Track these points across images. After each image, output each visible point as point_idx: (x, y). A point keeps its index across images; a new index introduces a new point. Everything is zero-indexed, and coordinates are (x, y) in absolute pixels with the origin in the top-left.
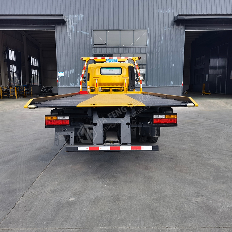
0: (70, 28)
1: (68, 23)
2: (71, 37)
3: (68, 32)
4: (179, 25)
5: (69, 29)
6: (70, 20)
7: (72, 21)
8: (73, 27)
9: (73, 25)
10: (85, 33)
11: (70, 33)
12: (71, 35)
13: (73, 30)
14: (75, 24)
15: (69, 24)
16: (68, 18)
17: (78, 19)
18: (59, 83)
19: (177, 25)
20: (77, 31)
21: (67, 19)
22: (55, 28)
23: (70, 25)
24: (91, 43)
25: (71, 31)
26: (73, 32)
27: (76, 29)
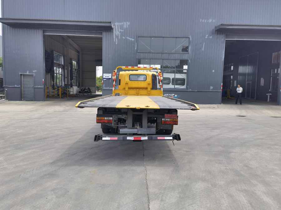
0: (117, 34)
1: (115, 30)
2: (117, 42)
3: (114, 37)
4: (220, 34)
5: (115, 35)
6: (117, 27)
7: (119, 28)
8: (120, 34)
9: (119, 31)
10: (130, 39)
11: (117, 39)
12: (117, 41)
13: (120, 36)
14: (121, 31)
16: (116, 26)
17: (125, 26)
18: (104, 85)
19: (218, 34)
20: (123, 37)
21: (114, 26)
22: (102, 34)
23: (117, 32)
24: (136, 49)
25: (117, 37)
26: (120, 38)
27: (122, 36)
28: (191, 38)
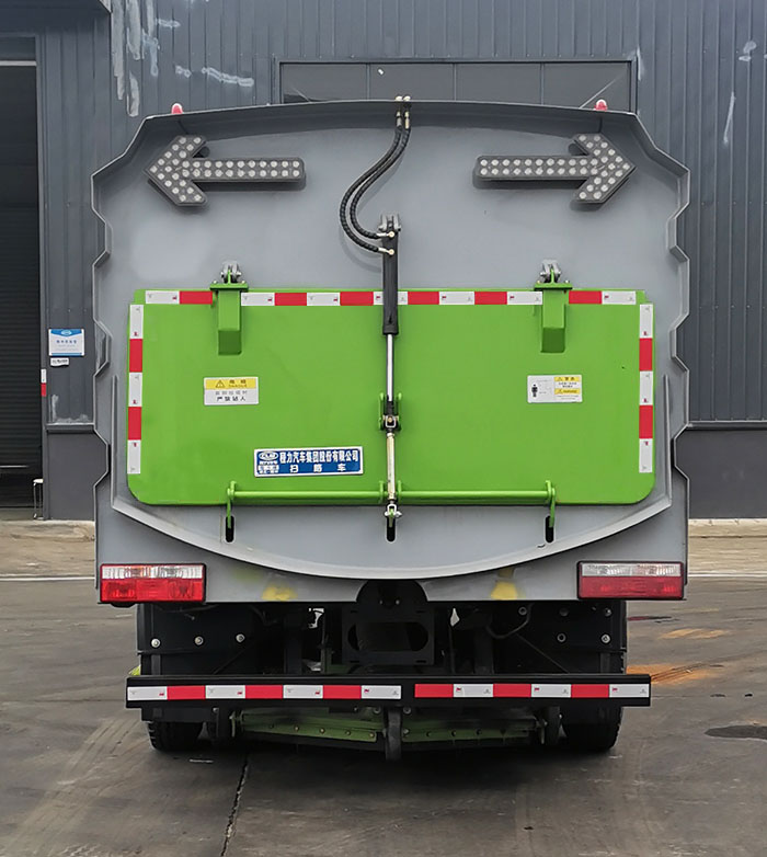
0: (135, 49)
1: (121, 20)
2: (136, 104)
3: (119, 73)
5: (127, 55)
7: (150, 9)
8: (154, 45)
9: (151, 27)
10: (230, 80)
11: (134, 83)
12: (136, 94)
13: (154, 60)
14: (167, 24)
15: (127, 24)
18: (55, 399)
20: (180, 70)
22: (34, 51)
23: (133, 34)
25: (137, 67)
26: (154, 74)
27: (168, 58)
28: (646, 65)
